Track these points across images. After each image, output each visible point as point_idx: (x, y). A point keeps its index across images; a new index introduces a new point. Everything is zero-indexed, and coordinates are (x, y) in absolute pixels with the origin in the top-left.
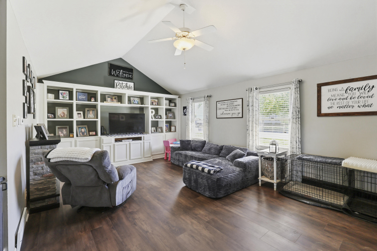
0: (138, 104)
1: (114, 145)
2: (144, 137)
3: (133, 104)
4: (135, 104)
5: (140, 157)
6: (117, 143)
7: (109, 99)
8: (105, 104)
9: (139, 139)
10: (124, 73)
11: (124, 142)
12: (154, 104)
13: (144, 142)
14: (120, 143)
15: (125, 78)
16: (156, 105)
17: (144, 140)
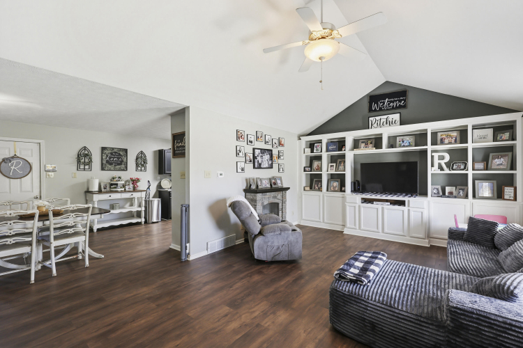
0: (410, 145)
1: (359, 206)
2: (409, 201)
3: (400, 146)
4: (404, 146)
5: (401, 233)
6: (365, 205)
7: (363, 145)
8: (357, 152)
9: (402, 203)
10: (391, 102)
11: (375, 205)
12: (446, 141)
13: (409, 210)
14: (369, 205)
15: (393, 108)
16: (450, 143)
17: (409, 206)
